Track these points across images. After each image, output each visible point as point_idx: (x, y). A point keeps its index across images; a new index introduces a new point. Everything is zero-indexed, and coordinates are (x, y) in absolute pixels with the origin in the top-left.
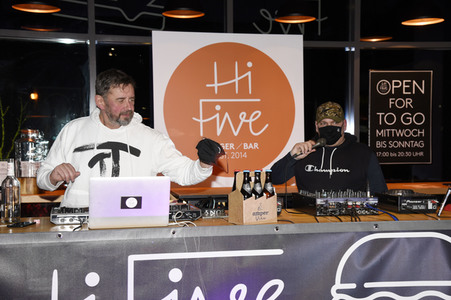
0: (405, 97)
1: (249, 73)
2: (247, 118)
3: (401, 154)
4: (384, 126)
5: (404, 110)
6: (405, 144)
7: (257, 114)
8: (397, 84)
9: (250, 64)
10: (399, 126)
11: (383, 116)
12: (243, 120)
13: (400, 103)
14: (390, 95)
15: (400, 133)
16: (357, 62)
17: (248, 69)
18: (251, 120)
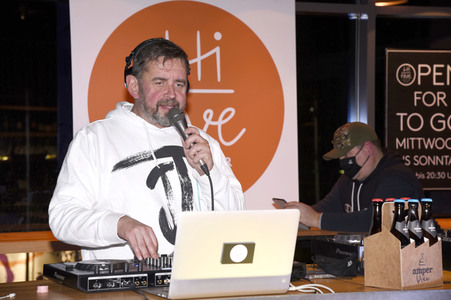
0: (436, 89)
1: (217, 50)
2: (215, 118)
3: (431, 175)
4: (407, 134)
5: (435, 109)
6: (436, 160)
7: (229, 113)
8: (424, 70)
9: (218, 36)
10: (427, 133)
11: (405, 118)
12: (209, 122)
13: (429, 99)
14: (415, 87)
15: (430, 144)
16: (372, 36)
17: (216, 43)
18: (220, 123)
